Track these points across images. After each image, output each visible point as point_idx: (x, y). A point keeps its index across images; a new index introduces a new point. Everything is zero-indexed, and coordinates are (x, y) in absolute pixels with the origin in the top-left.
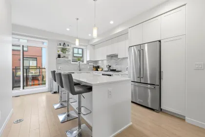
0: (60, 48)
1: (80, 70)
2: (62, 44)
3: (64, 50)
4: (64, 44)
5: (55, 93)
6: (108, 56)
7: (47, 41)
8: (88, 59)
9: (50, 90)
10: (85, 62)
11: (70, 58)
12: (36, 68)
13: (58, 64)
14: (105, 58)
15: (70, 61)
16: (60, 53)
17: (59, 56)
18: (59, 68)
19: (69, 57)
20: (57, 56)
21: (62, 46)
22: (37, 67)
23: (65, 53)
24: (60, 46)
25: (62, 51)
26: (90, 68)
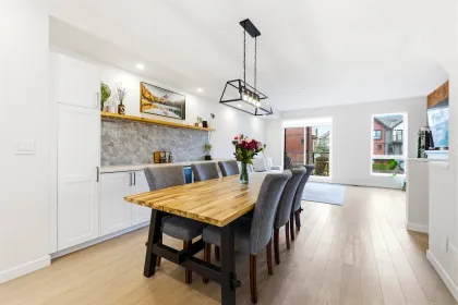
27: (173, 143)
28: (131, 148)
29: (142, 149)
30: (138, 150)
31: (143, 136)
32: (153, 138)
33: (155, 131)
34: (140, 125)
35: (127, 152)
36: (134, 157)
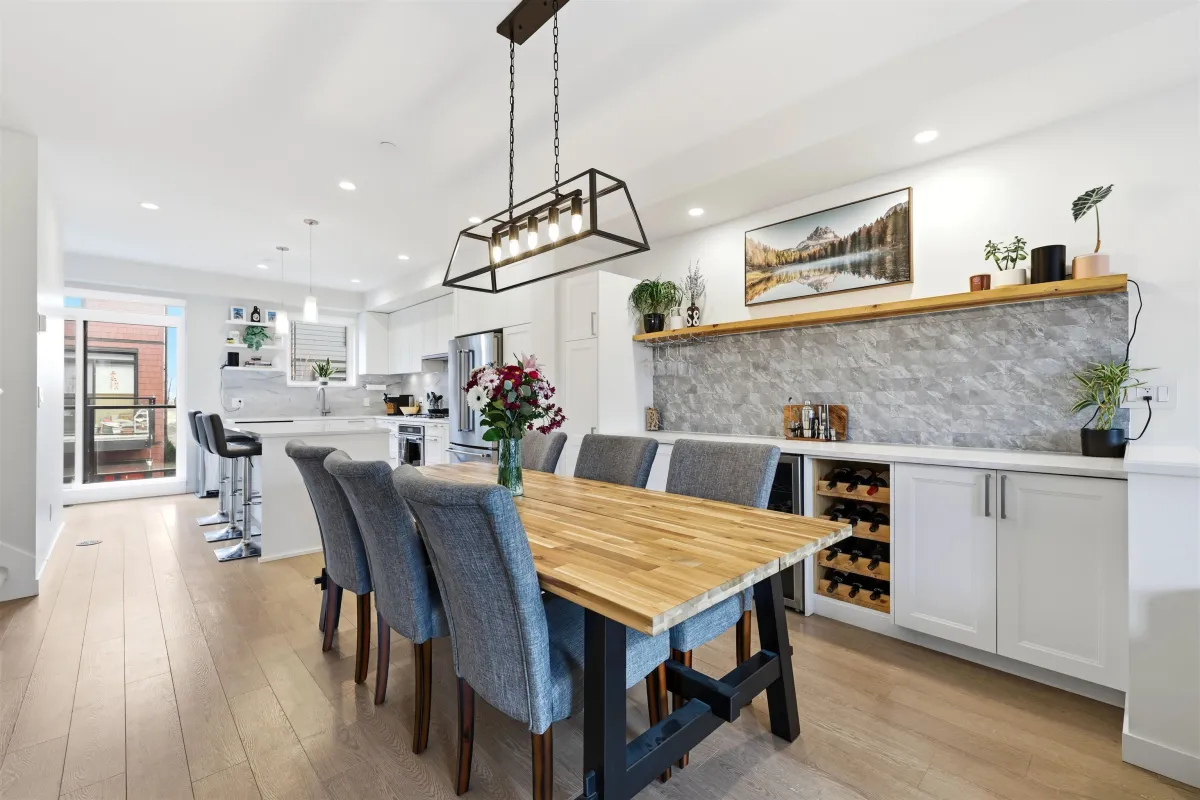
0: (236, 327)
1: (325, 413)
2: (247, 312)
3: (254, 334)
4: (256, 311)
5: (212, 494)
6: (426, 360)
7: (182, 303)
8: (363, 371)
9: (192, 488)
10: (352, 381)
11: (283, 365)
12: (130, 403)
13: (229, 387)
14: (418, 367)
15: (281, 375)
16: (238, 346)
17: (233, 359)
18: (235, 403)
19: (277, 361)
20: (225, 359)
21: (245, 321)
22: (136, 397)
23: (258, 345)
24: (239, 321)
25: (245, 340)
26: (372, 405)
27: (856, 375)
28: (729, 398)
29: (754, 397)
30: (744, 399)
31: (756, 367)
32: (784, 368)
33: (788, 346)
34: (747, 339)
35: (721, 405)
36: (736, 417)
